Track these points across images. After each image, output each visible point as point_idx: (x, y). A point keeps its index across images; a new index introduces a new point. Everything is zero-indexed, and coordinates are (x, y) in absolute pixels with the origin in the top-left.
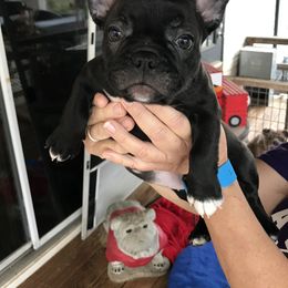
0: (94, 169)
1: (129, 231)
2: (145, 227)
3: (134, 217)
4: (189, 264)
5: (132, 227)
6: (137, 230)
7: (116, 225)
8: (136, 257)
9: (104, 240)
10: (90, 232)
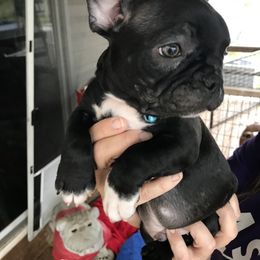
0: (37, 174)
1: (74, 231)
2: (90, 225)
3: (79, 217)
4: (131, 254)
5: (77, 227)
6: (82, 229)
7: (62, 226)
8: (82, 254)
9: (50, 240)
10: (37, 232)
